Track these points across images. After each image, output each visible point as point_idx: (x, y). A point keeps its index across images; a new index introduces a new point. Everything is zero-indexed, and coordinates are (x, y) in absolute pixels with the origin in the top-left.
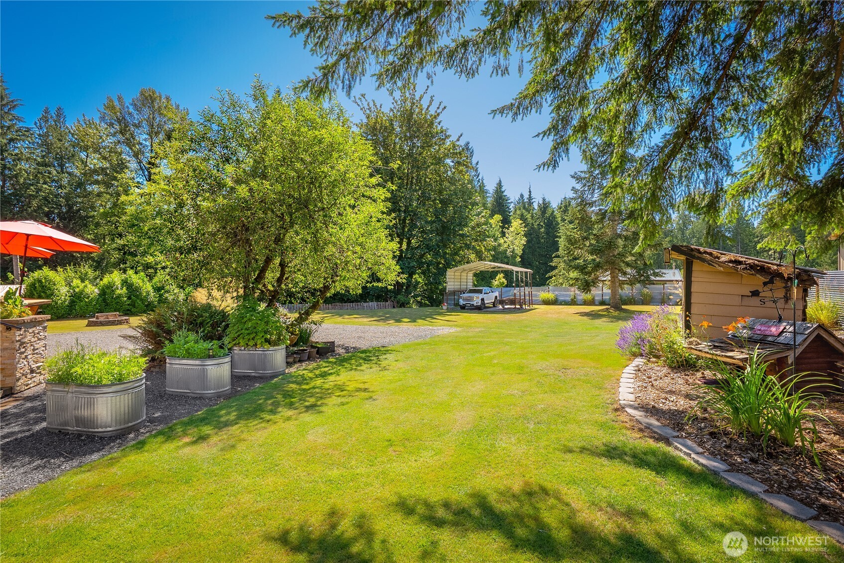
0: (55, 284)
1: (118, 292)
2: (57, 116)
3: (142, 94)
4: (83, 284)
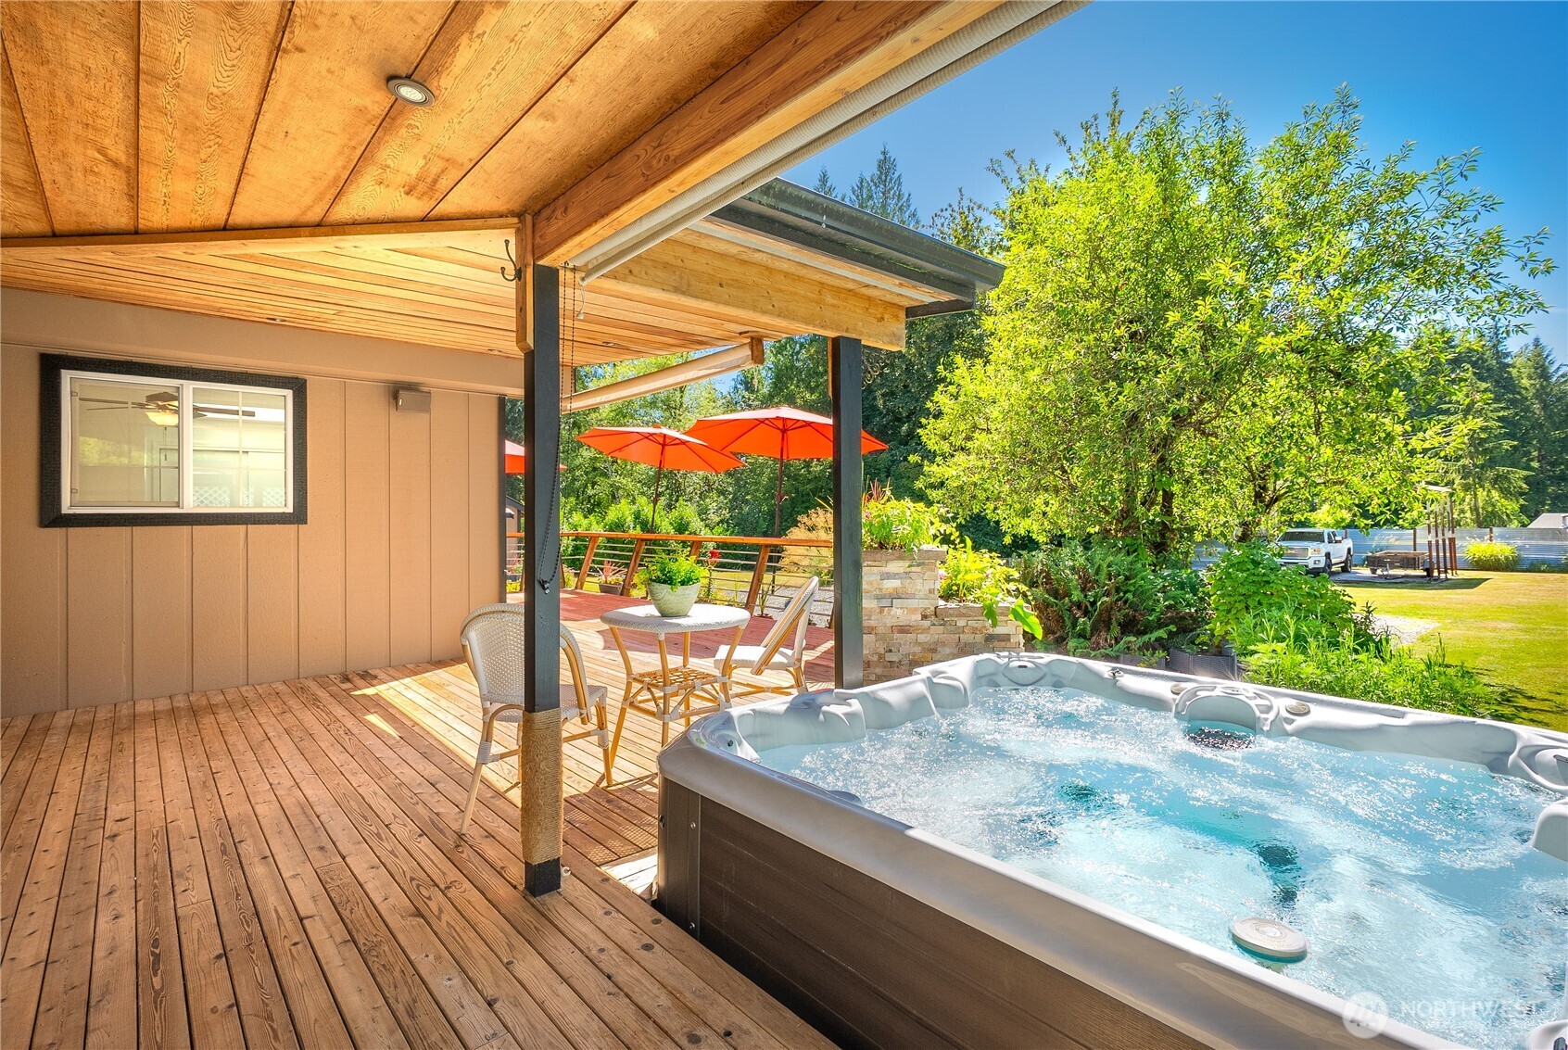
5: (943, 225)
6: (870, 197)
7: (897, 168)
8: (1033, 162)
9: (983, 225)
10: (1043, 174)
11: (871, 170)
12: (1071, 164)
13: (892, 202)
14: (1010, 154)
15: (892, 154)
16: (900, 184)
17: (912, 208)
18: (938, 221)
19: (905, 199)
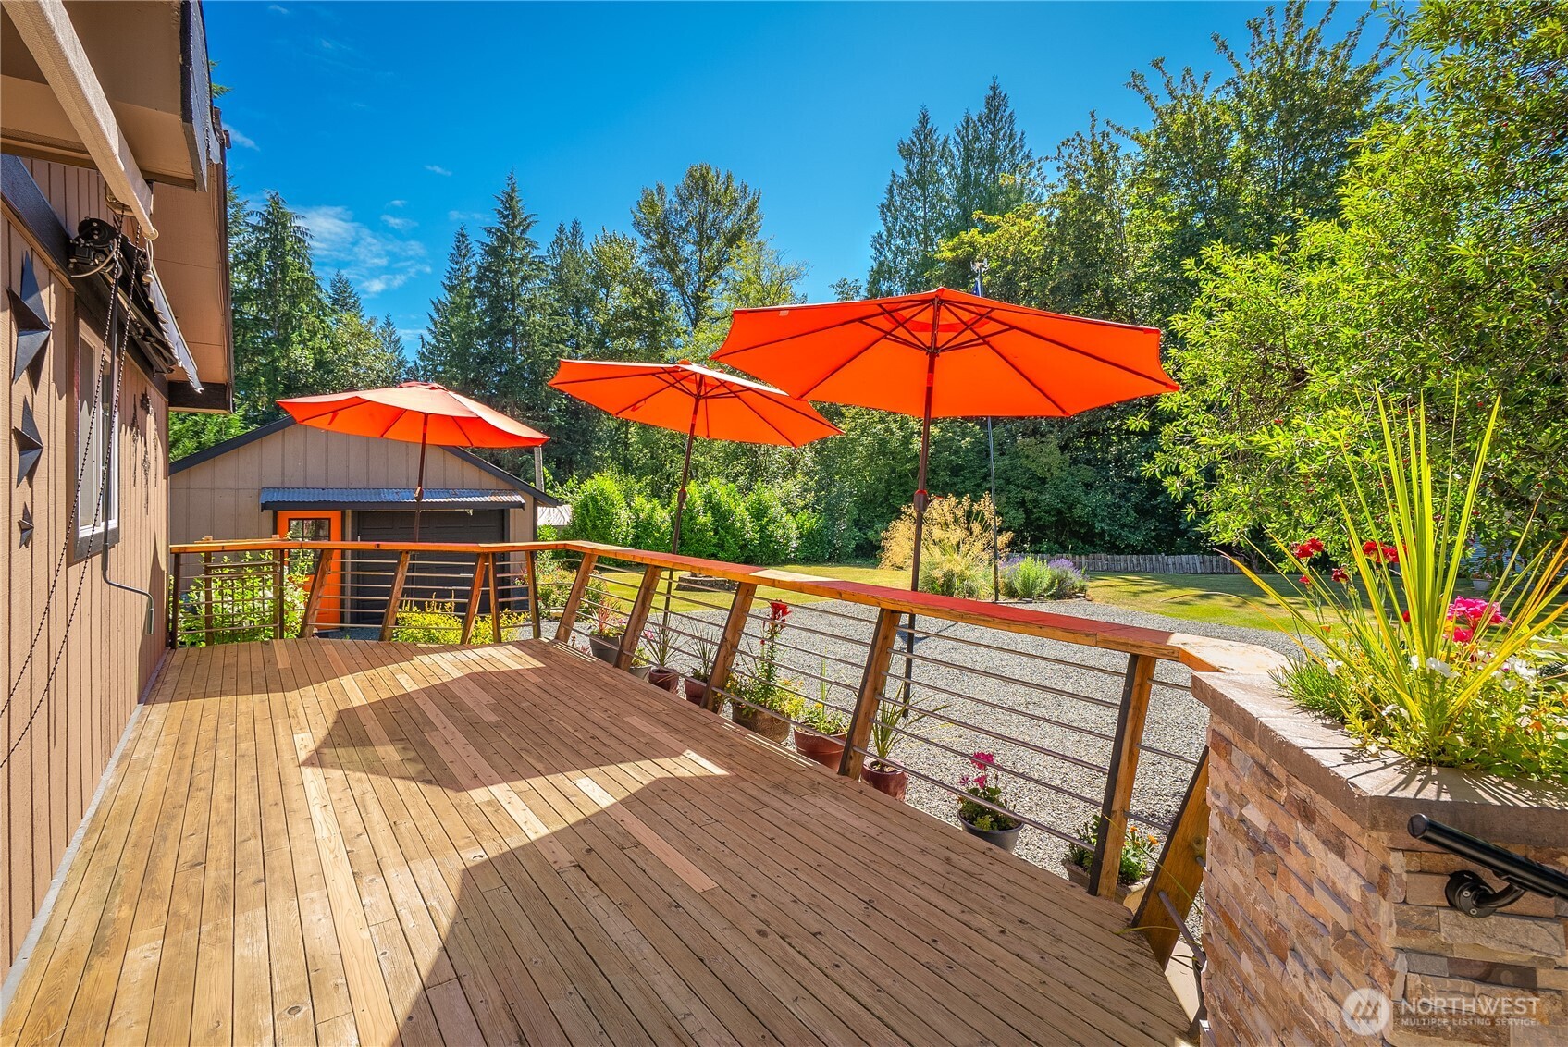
0: (613, 504)
1: (701, 519)
2: (573, 235)
3: (691, 175)
4: (650, 505)
5: (1070, 156)
6: (977, 139)
7: (1009, 104)
8: (1188, 71)
9: (1120, 154)
10: (1200, 85)
11: (978, 109)
12: (1235, 74)
13: (1002, 145)
14: (1157, 65)
15: (1003, 89)
16: (1012, 122)
17: (1026, 149)
18: (1066, 152)
19: (1017, 139)
